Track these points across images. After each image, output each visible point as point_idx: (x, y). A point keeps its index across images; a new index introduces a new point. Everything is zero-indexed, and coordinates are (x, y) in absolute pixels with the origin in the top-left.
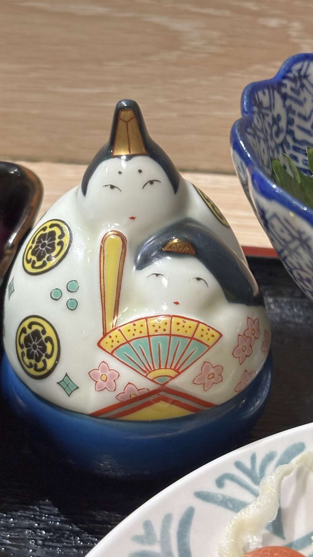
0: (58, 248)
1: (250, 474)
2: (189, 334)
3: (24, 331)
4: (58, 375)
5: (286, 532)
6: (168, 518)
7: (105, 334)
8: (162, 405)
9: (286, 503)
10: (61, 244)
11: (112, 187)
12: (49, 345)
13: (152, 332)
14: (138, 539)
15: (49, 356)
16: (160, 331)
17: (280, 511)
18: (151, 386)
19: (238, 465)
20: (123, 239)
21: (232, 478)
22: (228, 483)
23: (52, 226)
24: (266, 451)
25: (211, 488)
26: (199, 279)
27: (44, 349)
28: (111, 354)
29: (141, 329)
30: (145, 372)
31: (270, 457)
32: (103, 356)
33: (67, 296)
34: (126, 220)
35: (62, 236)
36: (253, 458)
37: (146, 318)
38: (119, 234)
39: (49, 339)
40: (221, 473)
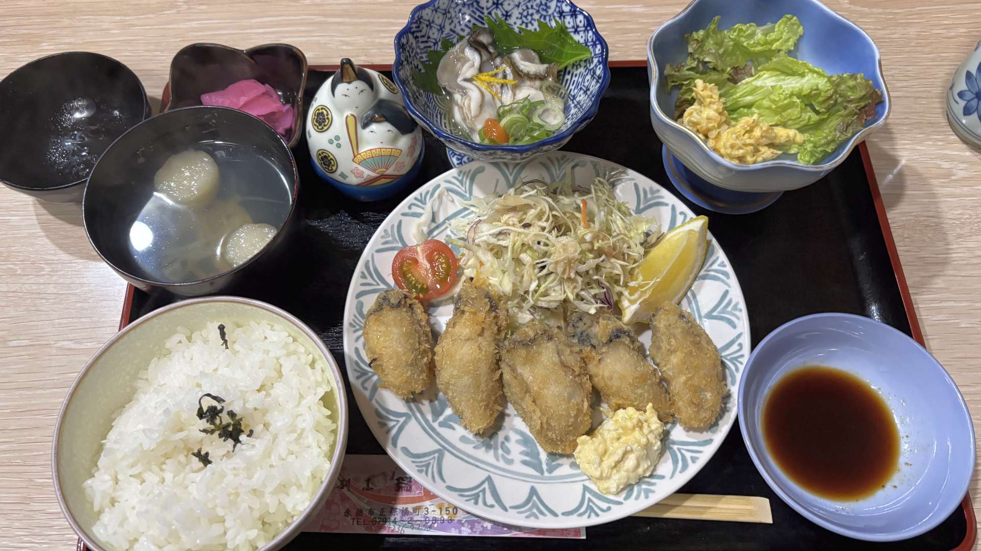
0: (327, 121)
1: (420, 201)
2: (389, 154)
3: (320, 154)
4: (339, 172)
5: (436, 220)
6: (393, 226)
7: (355, 156)
8: (383, 180)
9: (435, 209)
10: (328, 118)
11: (346, 96)
12: (332, 161)
13: (374, 155)
14: (382, 237)
15: (333, 166)
16: (377, 155)
17: (433, 213)
18: (378, 175)
19: (416, 199)
20: (354, 117)
21: (414, 204)
22: (413, 207)
23: (322, 109)
24: (426, 191)
25: (407, 211)
26: (389, 131)
27: (331, 163)
28: (359, 164)
29: (369, 155)
30: (374, 171)
31: (427, 193)
32: (356, 165)
33: (336, 142)
34: (354, 109)
35: (327, 115)
36: (421, 194)
37: (371, 150)
38: (353, 115)
39: (331, 159)
40: (409, 204)
